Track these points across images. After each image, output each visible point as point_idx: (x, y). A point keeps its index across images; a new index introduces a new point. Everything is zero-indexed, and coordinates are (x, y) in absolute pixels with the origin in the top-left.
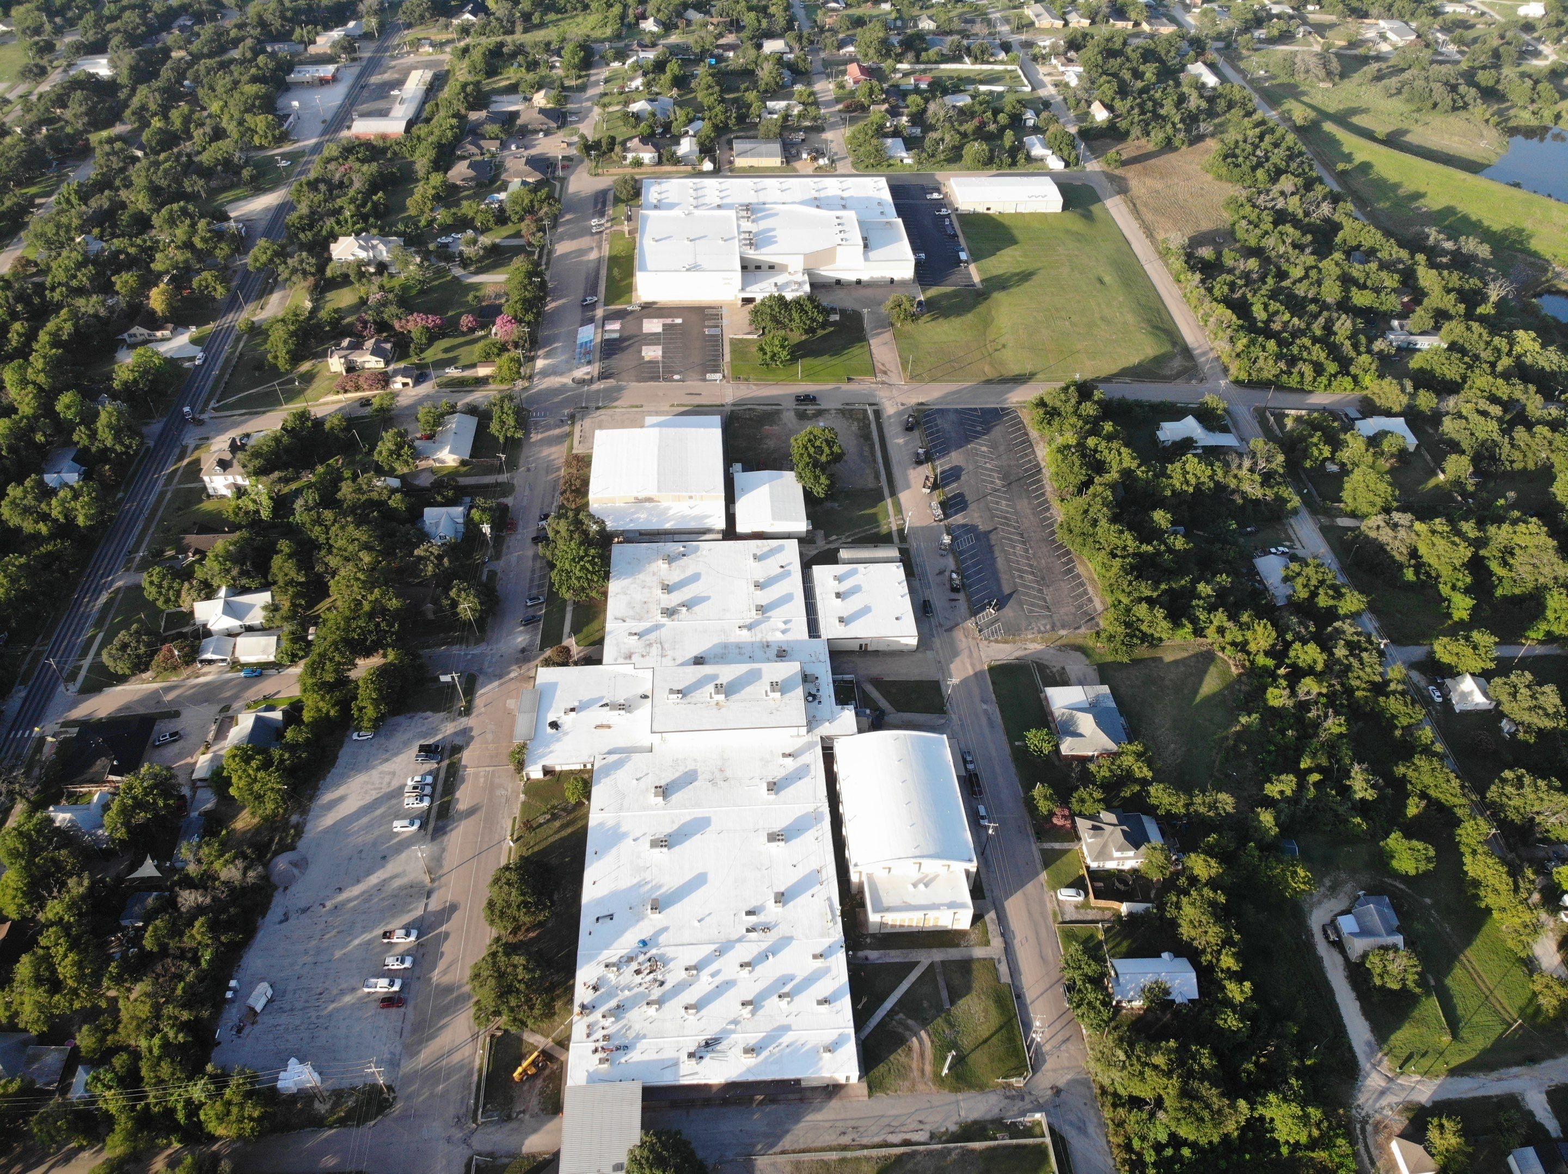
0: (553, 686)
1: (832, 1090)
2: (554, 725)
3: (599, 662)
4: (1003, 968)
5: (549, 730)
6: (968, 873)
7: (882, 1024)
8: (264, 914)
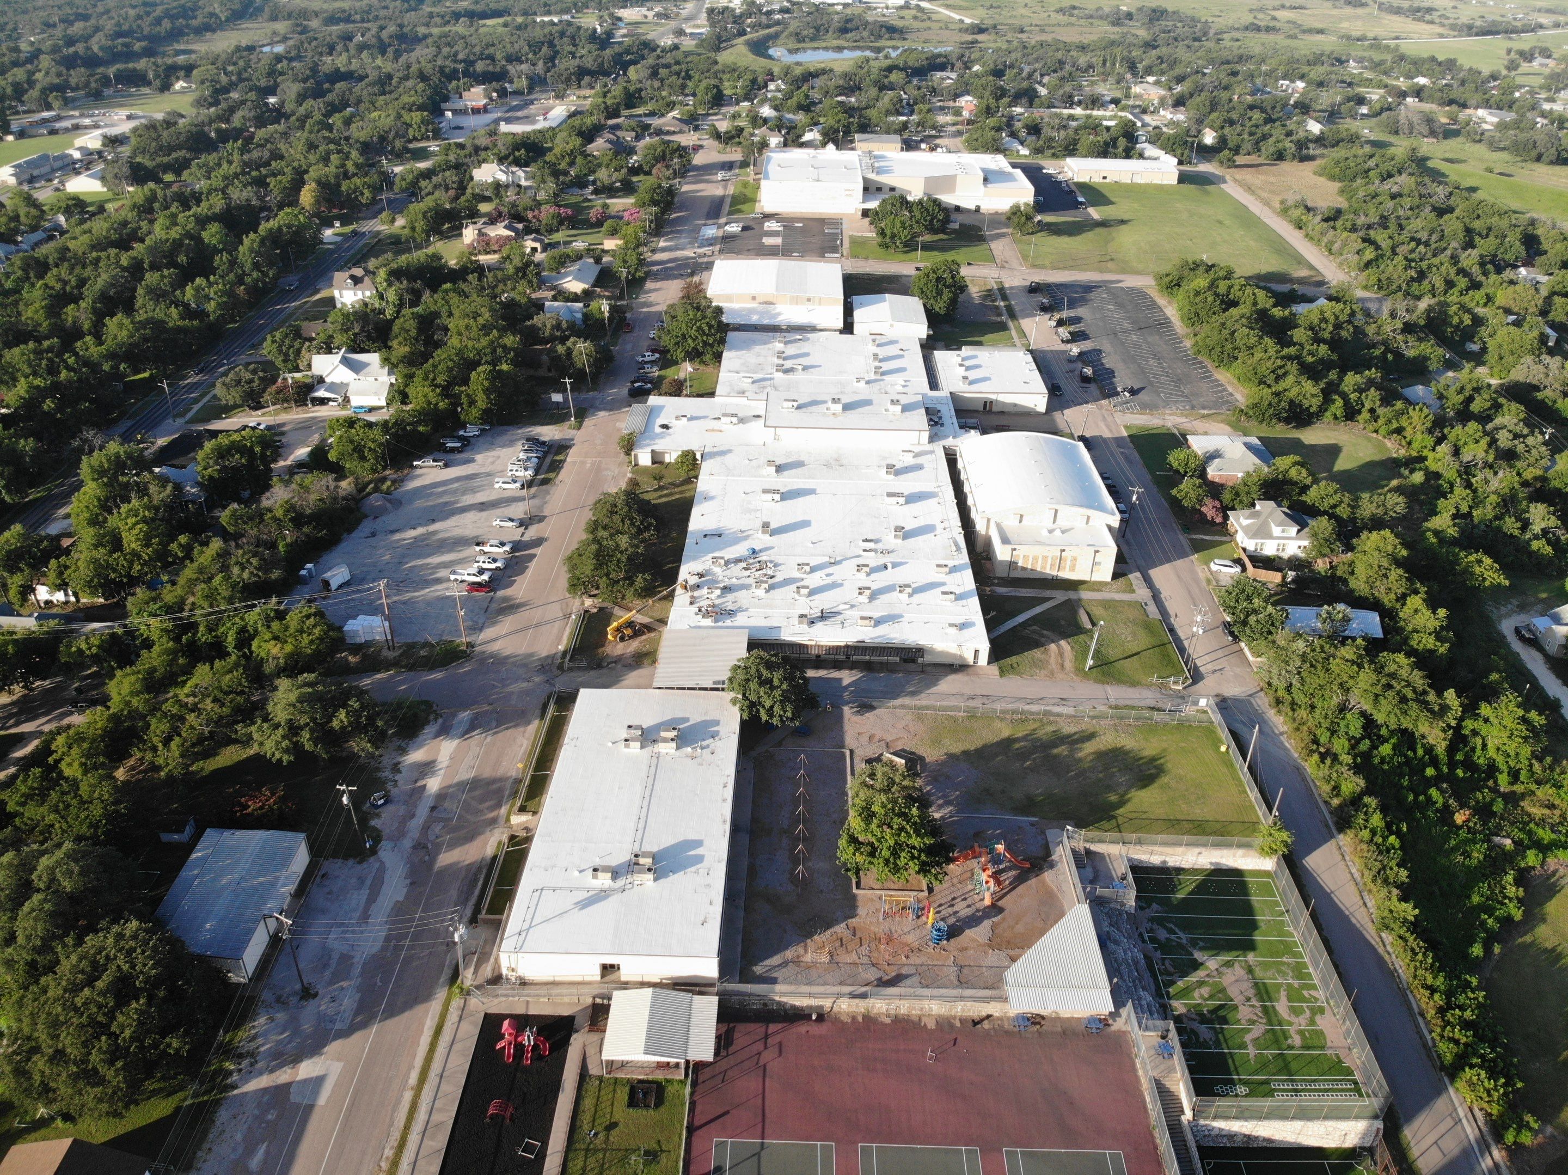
0: (661, 408)
1: (956, 667)
2: (665, 427)
3: (712, 394)
4: (1152, 609)
5: (658, 430)
6: (1110, 528)
7: (1013, 629)
8: (350, 531)
